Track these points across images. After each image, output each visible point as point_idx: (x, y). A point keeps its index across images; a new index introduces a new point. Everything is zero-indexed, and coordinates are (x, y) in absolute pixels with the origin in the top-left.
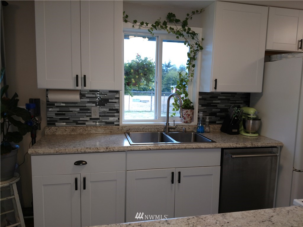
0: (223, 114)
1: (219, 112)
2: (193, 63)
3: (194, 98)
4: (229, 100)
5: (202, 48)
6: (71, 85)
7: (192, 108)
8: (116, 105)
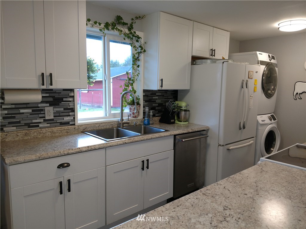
0: (160, 108)
1: (157, 106)
2: (138, 63)
3: (140, 94)
4: (163, 96)
5: (145, 51)
6: (35, 84)
7: (138, 104)
8: (71, 104)
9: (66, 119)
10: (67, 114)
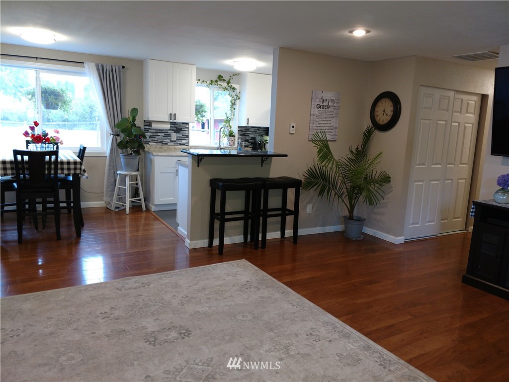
0: (253, 141)
1: (250, 140)
2: (234, 107)
3: (235, 130)
4: (256, 132)
5: (239, 98)
6: (167, 119)
7: (234, 136)
8: (187, 132)
9: (184, 142)
10: (184, 138)
